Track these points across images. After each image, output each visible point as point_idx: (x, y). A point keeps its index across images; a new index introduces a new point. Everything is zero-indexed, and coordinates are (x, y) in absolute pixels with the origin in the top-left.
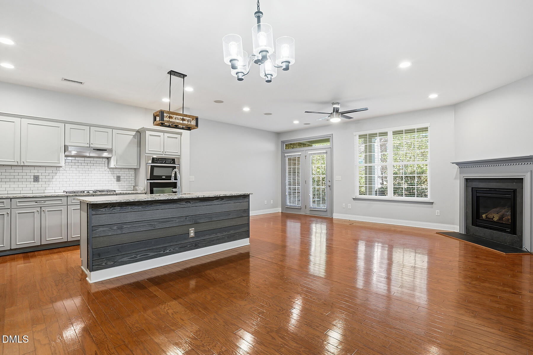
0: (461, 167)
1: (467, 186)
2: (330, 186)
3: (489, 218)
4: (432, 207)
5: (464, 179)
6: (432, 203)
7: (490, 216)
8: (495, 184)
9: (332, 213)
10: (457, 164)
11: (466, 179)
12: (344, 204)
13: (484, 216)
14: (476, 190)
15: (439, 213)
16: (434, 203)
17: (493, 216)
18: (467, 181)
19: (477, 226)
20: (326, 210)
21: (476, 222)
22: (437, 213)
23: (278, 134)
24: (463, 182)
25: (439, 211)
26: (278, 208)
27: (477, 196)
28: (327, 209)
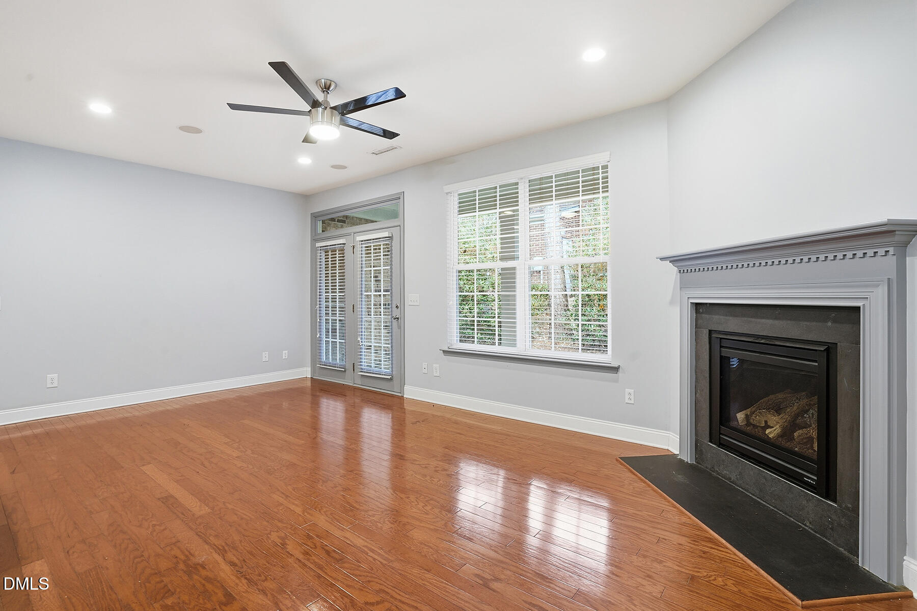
0: (682, 271)
1: (697, 326)
2: (398, 318)
3: (755, 426)
4: (616, 381)
5: (689, 303)
6: (615, 369)
7: (759, 419)
8: (770, 322)
9: (402, 384)
10: (675, 260)
11: (697, 304)
12: (425, 365)
13: (740, 416)
14: (721, 338)
15: (632, 397)
16: (620, 370)
17: (766, 422)
18: (697, 312)
19: (721, 444)
20: (389, 377)
21: (720, 434)
22: (627, 397)
23: (305, 198)
24: (688, 312)
25: (632, 391)
26: (305, 369)
27: (721, 357)
28: (394, 376)
